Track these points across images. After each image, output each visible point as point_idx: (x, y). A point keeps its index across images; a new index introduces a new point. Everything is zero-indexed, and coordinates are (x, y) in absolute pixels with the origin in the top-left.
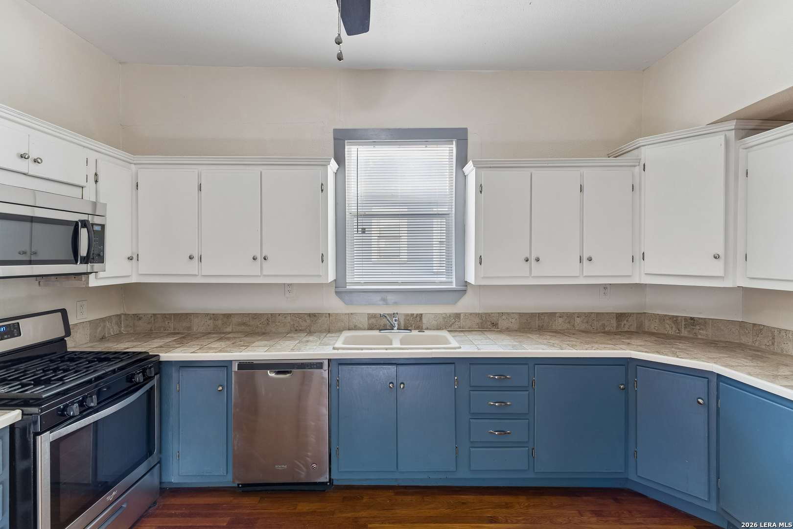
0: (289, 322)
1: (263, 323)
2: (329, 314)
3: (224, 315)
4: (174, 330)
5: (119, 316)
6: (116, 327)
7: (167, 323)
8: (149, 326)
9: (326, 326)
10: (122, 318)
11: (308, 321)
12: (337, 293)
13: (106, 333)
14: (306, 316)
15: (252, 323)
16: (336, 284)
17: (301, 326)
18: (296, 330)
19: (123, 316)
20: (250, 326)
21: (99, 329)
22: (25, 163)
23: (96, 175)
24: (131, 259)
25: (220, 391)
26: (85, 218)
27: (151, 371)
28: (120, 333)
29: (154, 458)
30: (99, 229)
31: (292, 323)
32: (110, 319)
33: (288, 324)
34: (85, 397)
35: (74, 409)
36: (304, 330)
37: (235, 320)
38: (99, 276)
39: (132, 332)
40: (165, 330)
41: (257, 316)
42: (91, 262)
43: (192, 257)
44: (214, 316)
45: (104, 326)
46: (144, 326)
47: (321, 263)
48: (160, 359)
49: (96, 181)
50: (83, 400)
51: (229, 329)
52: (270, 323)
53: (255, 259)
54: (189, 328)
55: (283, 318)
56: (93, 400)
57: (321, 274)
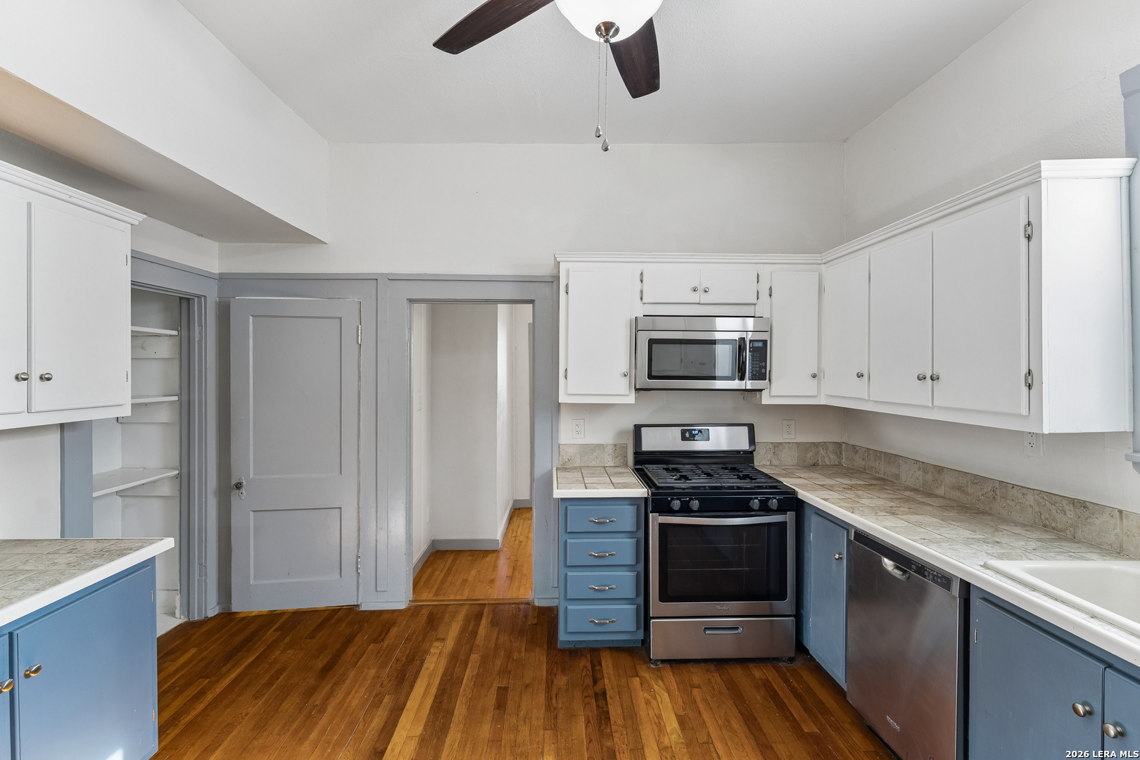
0: (1031, 506)
1: (987, 495)
2: (1121, 511)
3: (935, 466)
5: (839, 445)
6: (833, 457)
7: (878, 462)
8: (864, 463)
10: (844, 448)
11: (1071, 514)
12: (1136, 465)
13: (820, 461)
14: (1065, 502)
15: (970, 490)
16: (1134, 443)
17: (1055, 521)
18: (1045, 526)
19: (844, 446)
20: (967, 494)
21: (810, 455)
22: (697, 294)
23: (770, 289)
24: (814, 376)
25: (837, 559)
26: (744, 335)
27: (774, 503)
28: (840, 465)
29: (786, 605)
30: (760, 344)
31: (1037, 510)
32: (824, 445)
33: (1030, 510)
34: (691, 499)
35: (676, 504)
36: (1061, 531)
37: (949, 479)
38: (773, 394)
39: (850, 467)
40: (876, 472)
41: (978, 480)
42: (750, 379)
43: (860, 375)
44: (924, 467)
45: (817, 453)
46: (859, 462)
47: (1025, 389)
48: (797, 495)
49: (770, 295)
50: (689, 501)
51: (941, 492)
52: (998, 498)
53: (921, 378)
54: (897, 476)
55: (1020, 496)
56: (695, 504)
57: (1024, 412)
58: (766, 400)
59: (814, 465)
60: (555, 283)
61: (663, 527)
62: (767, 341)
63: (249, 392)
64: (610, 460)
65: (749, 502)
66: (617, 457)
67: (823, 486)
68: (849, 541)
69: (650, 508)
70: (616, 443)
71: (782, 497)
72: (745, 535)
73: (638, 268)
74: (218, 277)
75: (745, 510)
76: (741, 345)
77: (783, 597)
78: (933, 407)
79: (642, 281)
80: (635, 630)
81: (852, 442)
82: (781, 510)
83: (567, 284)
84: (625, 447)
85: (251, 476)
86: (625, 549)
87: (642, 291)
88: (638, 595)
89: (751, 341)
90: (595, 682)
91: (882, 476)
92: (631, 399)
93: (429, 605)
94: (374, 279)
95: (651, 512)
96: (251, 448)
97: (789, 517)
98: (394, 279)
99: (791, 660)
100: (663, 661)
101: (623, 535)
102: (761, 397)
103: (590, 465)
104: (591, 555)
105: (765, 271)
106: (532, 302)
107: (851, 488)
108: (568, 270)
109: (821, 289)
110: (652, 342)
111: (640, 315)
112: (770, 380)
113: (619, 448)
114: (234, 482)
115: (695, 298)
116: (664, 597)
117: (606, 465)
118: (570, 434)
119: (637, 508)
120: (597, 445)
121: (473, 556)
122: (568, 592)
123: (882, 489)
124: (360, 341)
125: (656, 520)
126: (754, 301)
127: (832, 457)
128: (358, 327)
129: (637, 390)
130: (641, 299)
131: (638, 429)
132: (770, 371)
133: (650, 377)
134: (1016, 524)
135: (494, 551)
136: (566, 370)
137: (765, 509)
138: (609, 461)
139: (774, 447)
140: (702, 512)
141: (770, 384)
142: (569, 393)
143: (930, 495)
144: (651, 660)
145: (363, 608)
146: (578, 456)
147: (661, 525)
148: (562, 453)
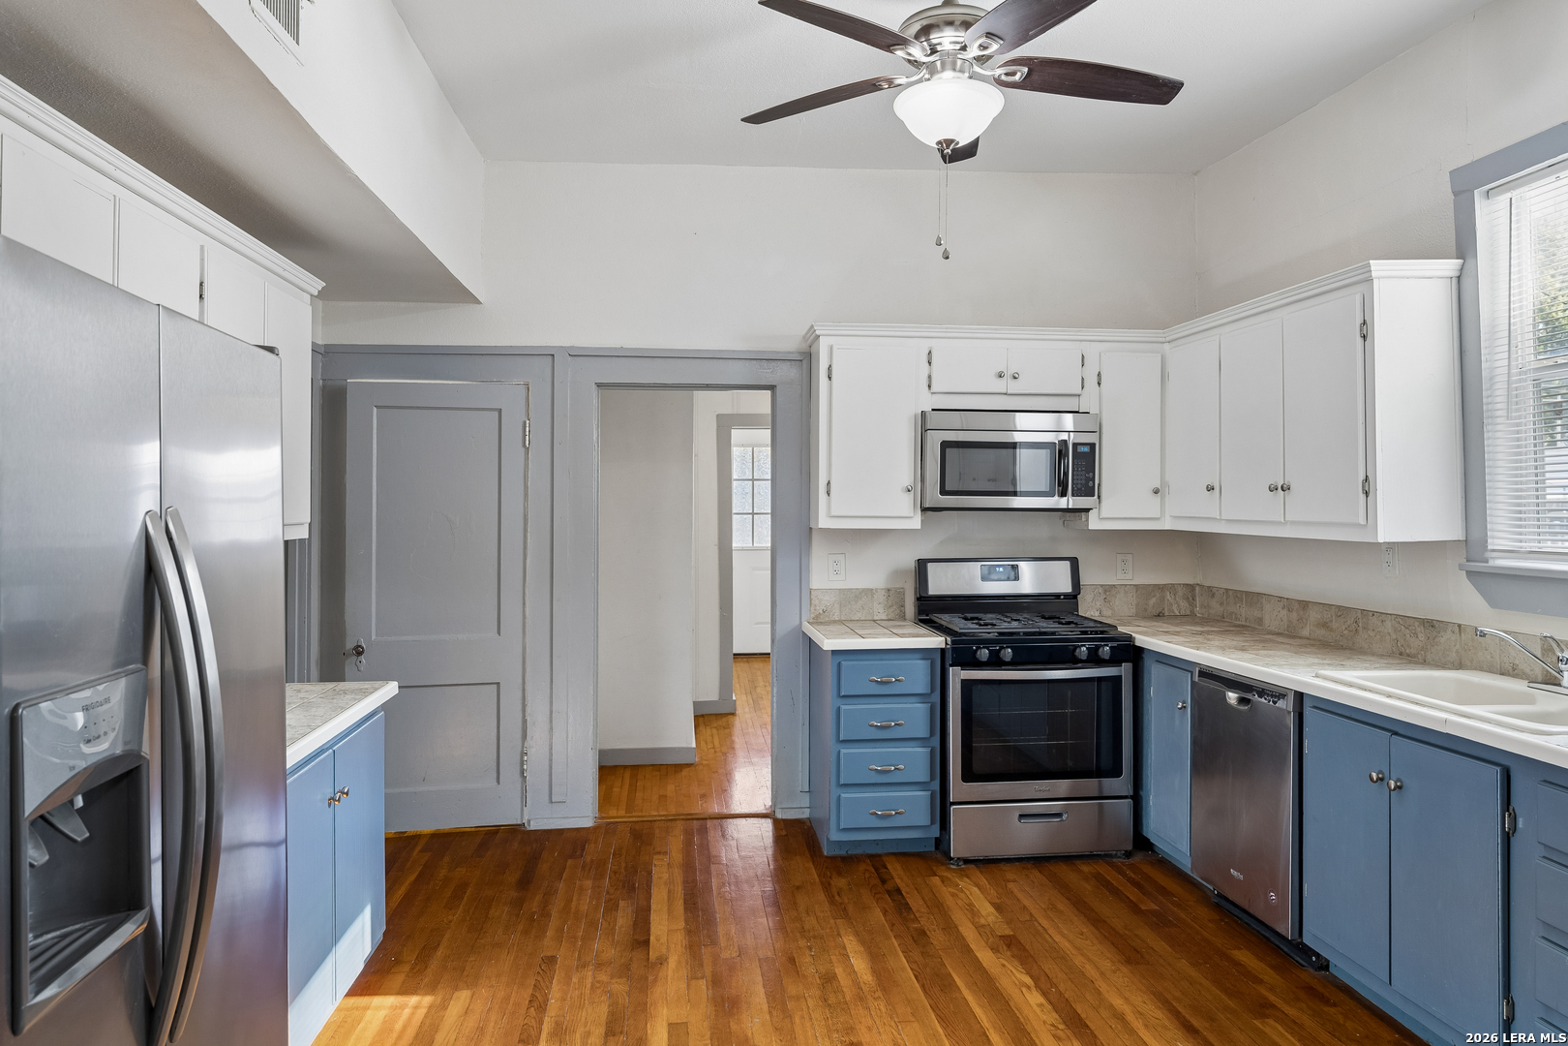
0: (1389, 634)
1: (1350, 628)
2: (1459, 626)
3: (1300, 602)
4: (1246, 621)
5: (1191, 587)
6: (1184, 604)
7: (1238, 605)
8: (1222, 609)
9: (1454, 654)
10: (1197, 592)
11: (1422, 637)
12: (1470, 574)
13: (1166, 609)
14: (1417, 624)
15: (1334, 625)
16: (1467, 552)
17: (1409, 647)
18: (1401, 654)
19: (1197, 588)
20: (1331, 630)
21: (1152, 601)
22: (1003, 381)
23: (1099, 374)
24: (1156, 492)
25: (1180, 709)
26: (1064, 436)
27: (1106, 651)
28: (1193, 615)
29: (1121, 784)
30: (1086, 449)
31: (1394, 637)
32: (1172, 587)
33: (1388, 637)
34: (1002, 648)
35: (984, 654)
36: (1414, 656)
37: (1314, 615)
38: (1103, 515)
39: (1206, 616)
40: (1236, 619)
41: (1342, 611)
42: (1073, 495)
43: (1210, 489)
44: (1288, 603)
45: (1163, 599)
46: (1216, 608)
47: (1362, 497)
48: (1134, 642)
49: (1099, 384)
50: (999, 651)
51: (1305, 632)
52: (1360, 629)
53: (1273, 489)
54: (1260, 621)
55: (1379, 623)
56: (1008, 654)
57: (1362, 521)
58: (1094, 523)
59: (1159, 615)
60: (804, 362)
61: (967, 685)
62: (1095, 444)
63: (371, 515)
64: (881, 610)
65: (1074, 650)
66: (891, 606)
67: (1167, 632)
68: (1193, 682)
69: (949, 661)
70: (889, 587)
71: (1115, 644)
72: (1069, 694)
73: (924, 346)
74: (322, 351)
75: (1069, 659)
76: (1060, 451)
77: (1116, 772)
78: (1286, 522)
79: (930, 363)
80: (929, 824)
81: (1207, 583)
82: (1114, 661)
83: (830, 366)
84: (901, 593)
85: (373, 638)
86: (916, 717)
87: (930, 377)
88: (932, 778)
89: (1075, 445)
90: (884, 882)
91: (1244, 623)
92: (916, 523)
93: (626, 822)
94: (550, 355)
95: (951, 665)
96: (374, 596)
97: (1124, 670)
98: (577, 354)
99: (1128, 854)
100: (967, 861)
101: (913, 699)
102: (1087, 520)
103: (853, 618)
104: (872, 726)
105: (1092, 351)
106: (772, 388)
107: (1201, 633)
108: (831, 348)
109: (1164, 377)
110: (946, 445)
111: (928, 408)
112: (1099, 497)
113: (894, 595)
114: (350, 645)
115: (1000, 386)
116: (969, 775)
117: (876, 618)
118: (828, 575)
119: (932, 663)
120: (864, 590)
121: (660, 771)
122: (842, 775)
123: (1239, 633)
124: (527, 442)
125: (957, 675)
126: (1078, 390)
127: (1182, 604)
128: (525, 422)
129: (924, 510)
130: (929, 386)
131: (922, 565)
132: (1099, 485)
133: (943, 492)
134: (1373, 654)
135: (689, 765)
136: (829, 483)
137: (1094, 660)
138: (880, 612)
139: (1105, 591)
140: (1014, 664)
141: (1100, 502)
142: (833, 514)
143: (1294, 637)
144: (952, 859)
145: (533, 826)
146: (837, 606)
147: (964, 682)
148: (815, 601)
